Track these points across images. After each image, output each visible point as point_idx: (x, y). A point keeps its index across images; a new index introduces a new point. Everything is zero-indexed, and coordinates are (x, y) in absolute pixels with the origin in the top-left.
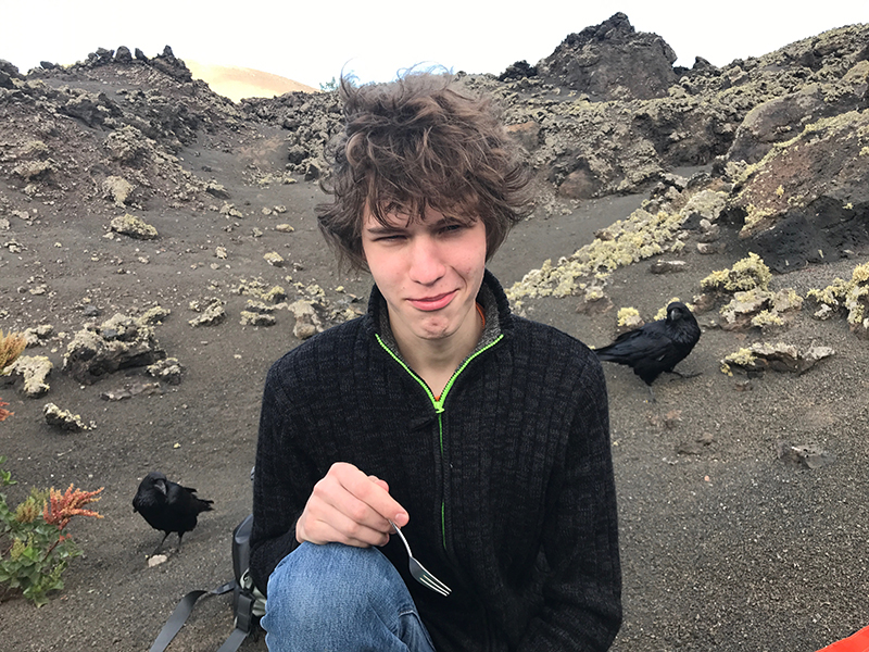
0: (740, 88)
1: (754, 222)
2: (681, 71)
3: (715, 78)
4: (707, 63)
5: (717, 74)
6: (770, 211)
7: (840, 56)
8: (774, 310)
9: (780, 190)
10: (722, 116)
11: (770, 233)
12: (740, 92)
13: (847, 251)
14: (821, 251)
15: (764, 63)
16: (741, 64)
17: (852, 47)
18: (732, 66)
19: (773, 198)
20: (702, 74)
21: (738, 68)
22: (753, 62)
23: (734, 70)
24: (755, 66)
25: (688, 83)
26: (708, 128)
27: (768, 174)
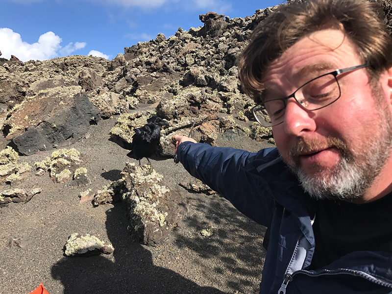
0: (31, 73)
1: (13, 132)
2: (3, 60)
3: (21, 67)
4: (17, 59)
5: (22, 65)
6: (21, 127)
7: (75, 67)
8: (18, 173)
9: (27, 117)
10: (21, 84)
11: (20, 137)
12: (30, 74)
13: (56, 145)
14: (45, 145)
15: (44, 64)
16: (34, 62)
17: (80, 64)
18: (30, 62)
19: (23, 121)
20: (15, 63)
21: (32, 64)
22: (39, 63)
23: (30, 64)
24: (40, 64)
25: (7, 66)
26: (14, 88)
27: (22, 110)
